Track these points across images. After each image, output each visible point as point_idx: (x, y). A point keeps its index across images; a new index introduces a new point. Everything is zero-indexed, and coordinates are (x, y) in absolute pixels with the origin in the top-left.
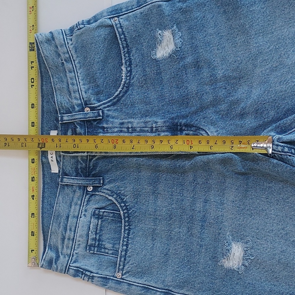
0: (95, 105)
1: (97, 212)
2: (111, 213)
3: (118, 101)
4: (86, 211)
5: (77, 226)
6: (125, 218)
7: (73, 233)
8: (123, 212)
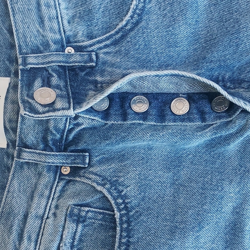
0: (83, 43)
1: (76, 211)
2: (100, 213)
3: (123, 37)
4: (57, 207)
5: (41, 233)
6: (121, 224)
7: (33, 244)
8: (120, 214)
